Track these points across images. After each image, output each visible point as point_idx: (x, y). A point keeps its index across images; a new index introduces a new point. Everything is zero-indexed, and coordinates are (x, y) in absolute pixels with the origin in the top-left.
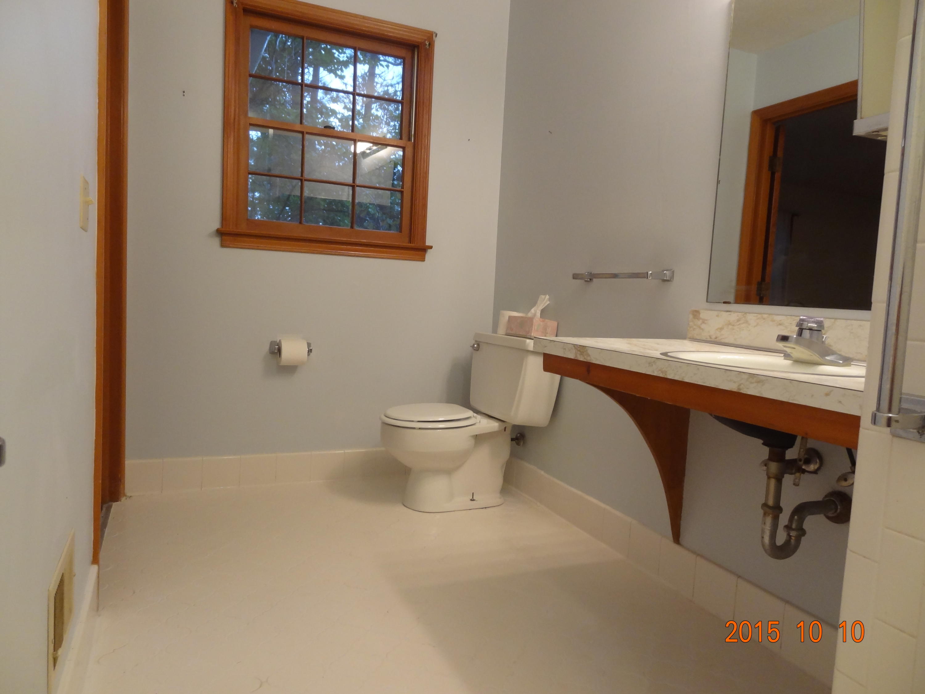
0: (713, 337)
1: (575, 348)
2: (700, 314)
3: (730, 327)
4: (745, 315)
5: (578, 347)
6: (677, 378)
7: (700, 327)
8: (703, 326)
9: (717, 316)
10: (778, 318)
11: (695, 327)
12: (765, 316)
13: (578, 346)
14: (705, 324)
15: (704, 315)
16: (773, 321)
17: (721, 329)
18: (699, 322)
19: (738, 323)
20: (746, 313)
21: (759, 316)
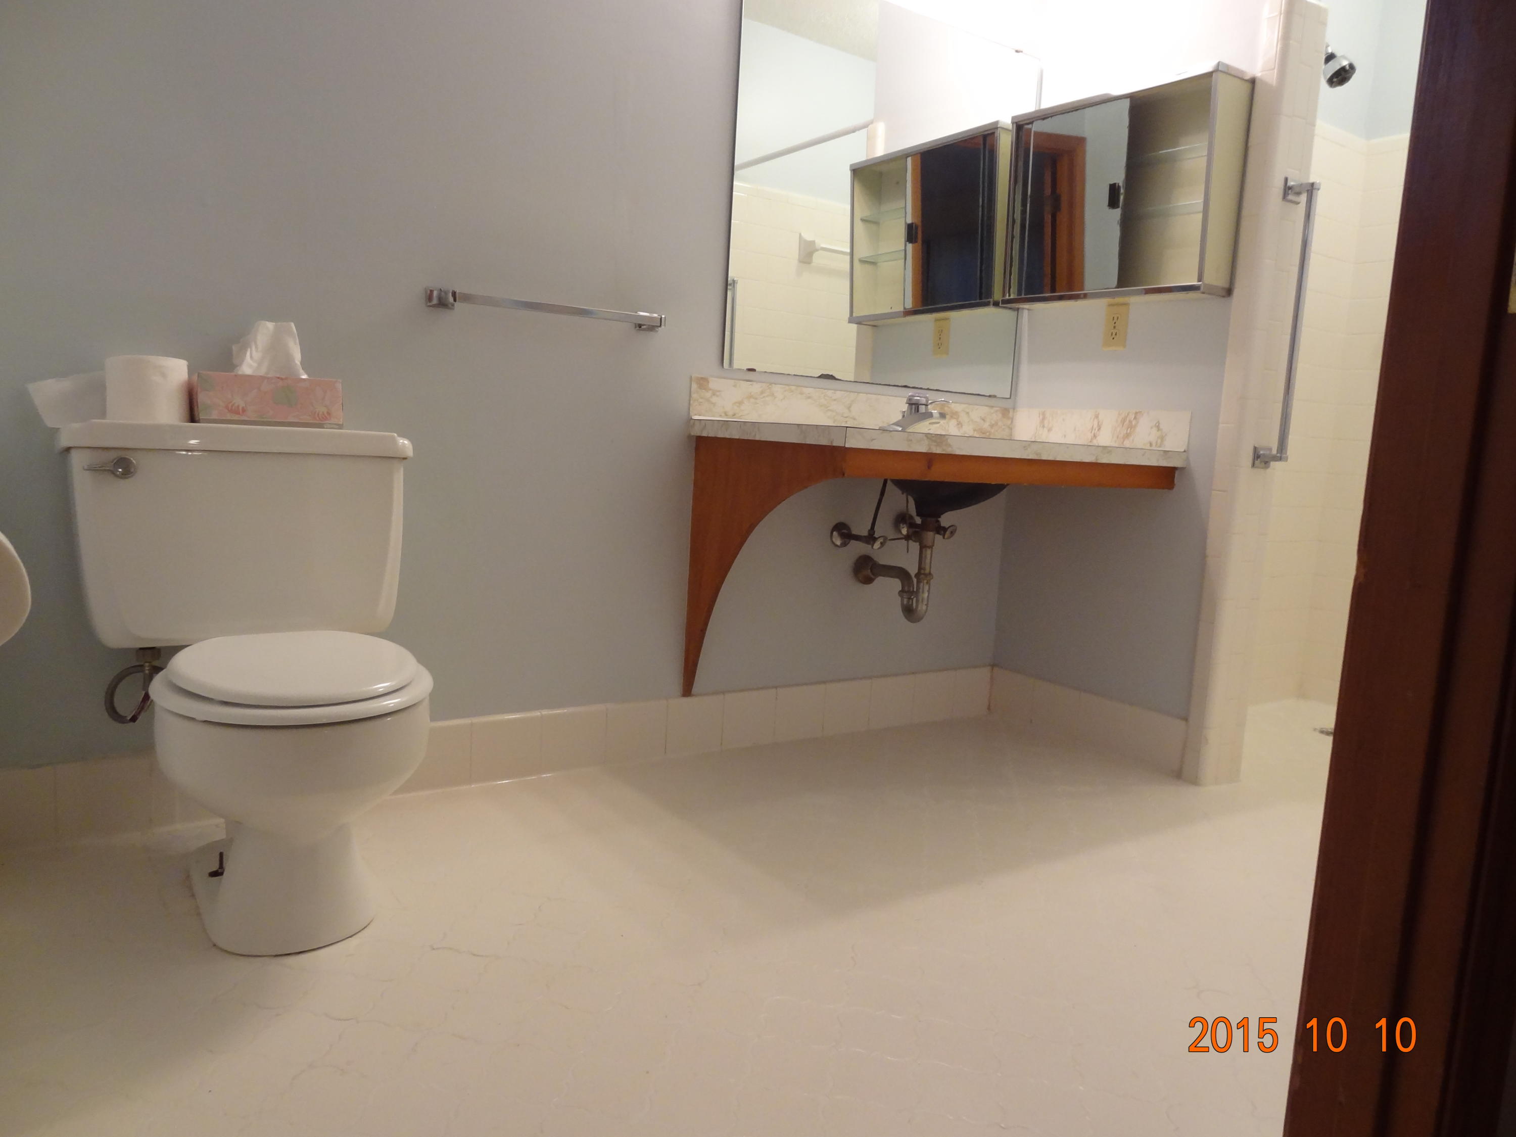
0: (731, 413)
1: (928, 438)
2: (708, 382)
3: (752, 400)
4: (770, 386)
5: (933, 437)
6: (1051, 458)
7: (708, 400)
8: (714, 399)
9: (735, 386)
10: (806, 390)
11: (701, 400)
12: (793, 388)
13: (933, 435)
14: (717, 396)
15: (714, 384)
16: (801, 393)
17: (740, 403)
18: (708, 395)
19: (762, 397)
20: (771, 384)
21: (787, 388)
